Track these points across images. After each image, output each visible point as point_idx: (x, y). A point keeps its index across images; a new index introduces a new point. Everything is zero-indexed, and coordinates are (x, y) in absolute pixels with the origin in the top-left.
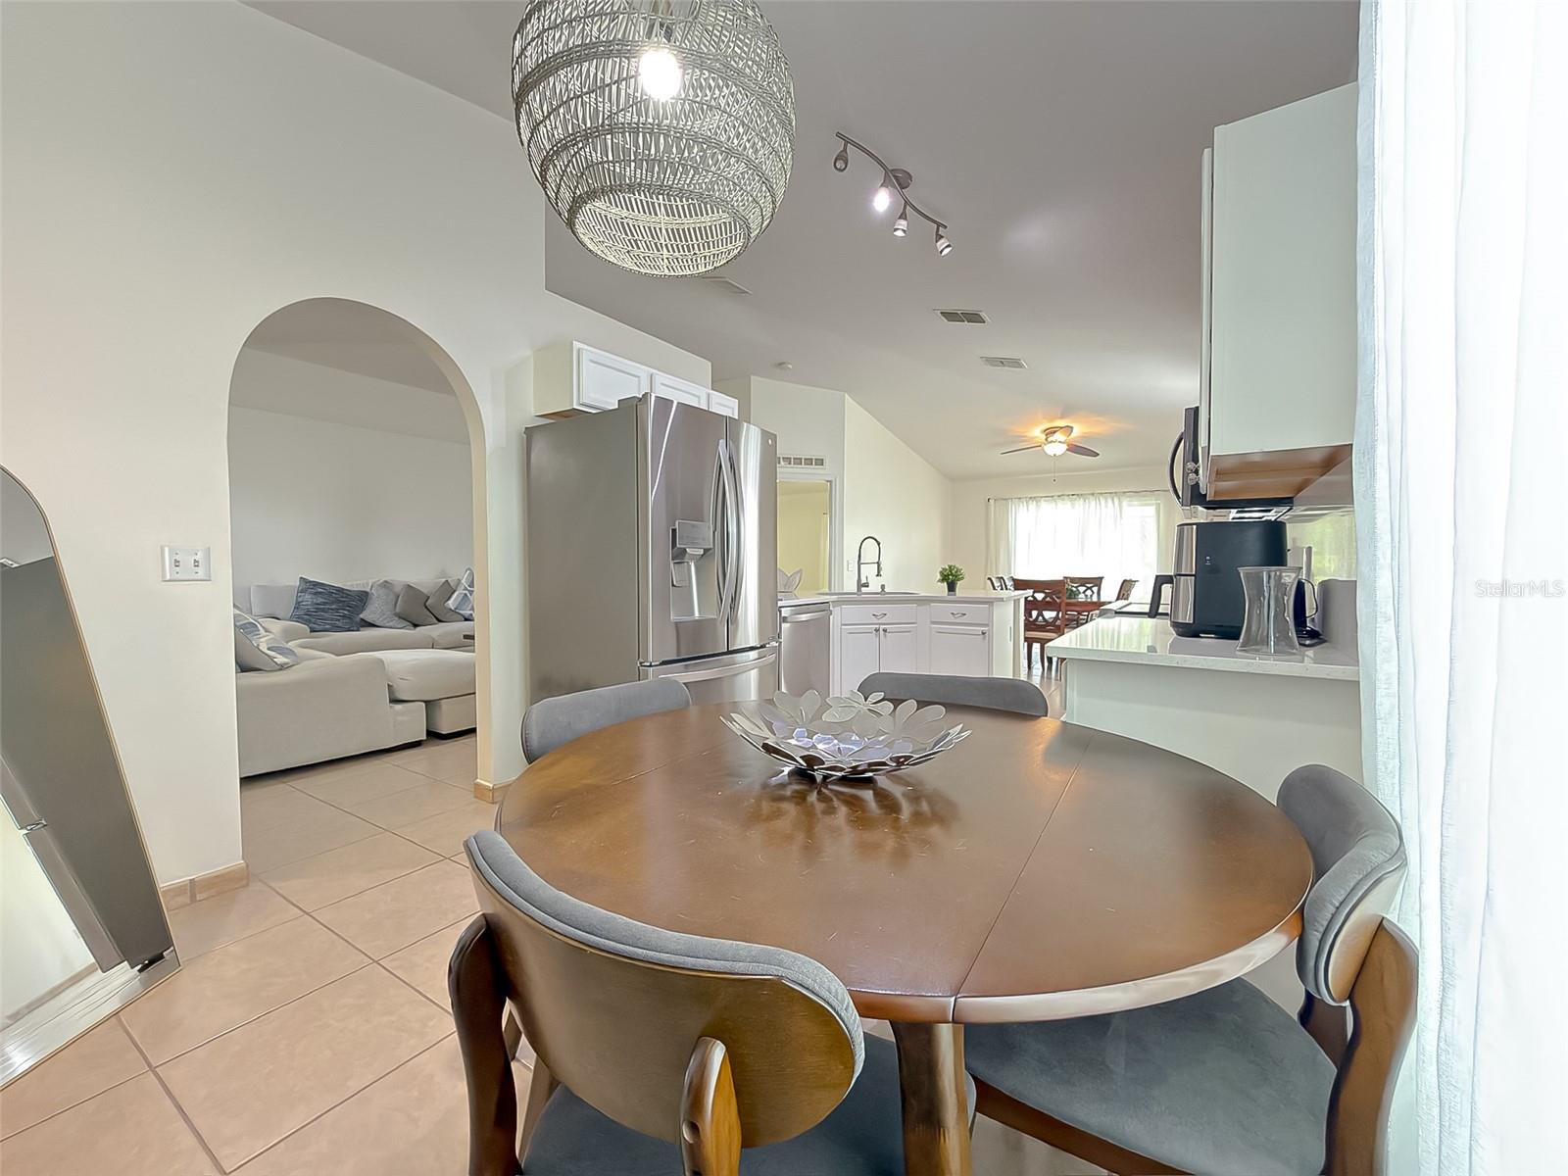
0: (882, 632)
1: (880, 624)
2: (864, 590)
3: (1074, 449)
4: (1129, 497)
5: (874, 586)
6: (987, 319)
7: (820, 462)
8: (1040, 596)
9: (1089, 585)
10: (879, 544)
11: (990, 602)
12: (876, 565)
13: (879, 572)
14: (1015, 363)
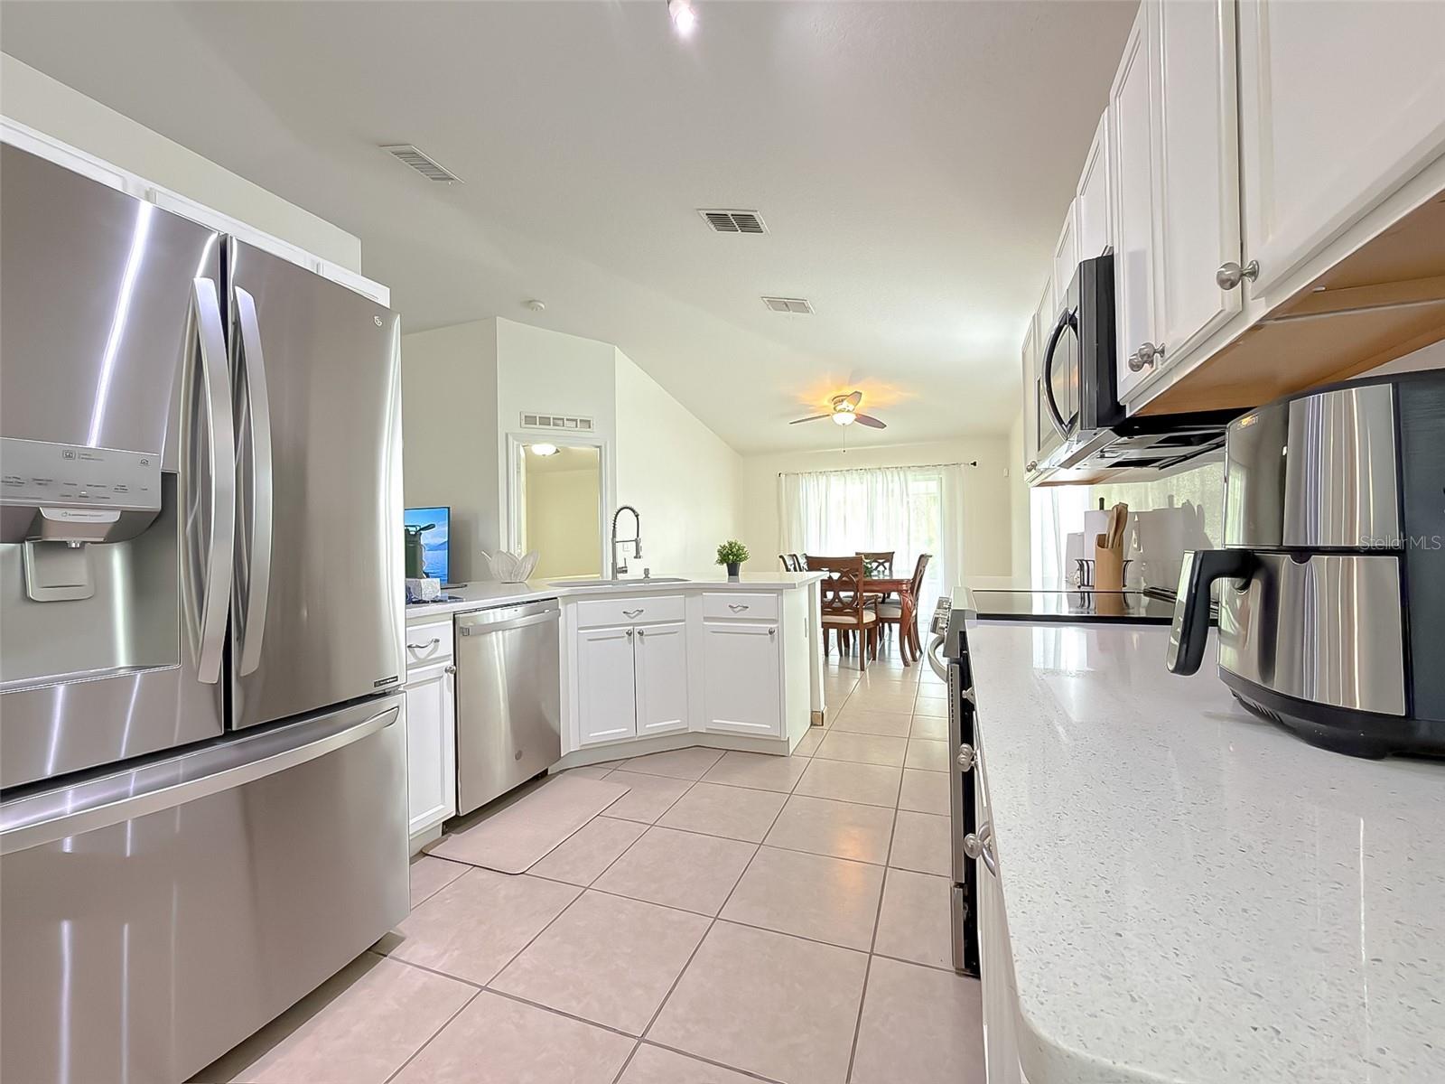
0: (637, 636)
1: (634, 625)
2: (621, 576)
3: (864, 420)
4: (914, 471)
5: (636, 570)
6: (764, 226)
7: (587, 423)
8: (836, 576)
9: (881, 561)
10: (637, 516)
11: (778, 590)
12: (634, 543)
13: (637, 552)
14: (800, 306)
